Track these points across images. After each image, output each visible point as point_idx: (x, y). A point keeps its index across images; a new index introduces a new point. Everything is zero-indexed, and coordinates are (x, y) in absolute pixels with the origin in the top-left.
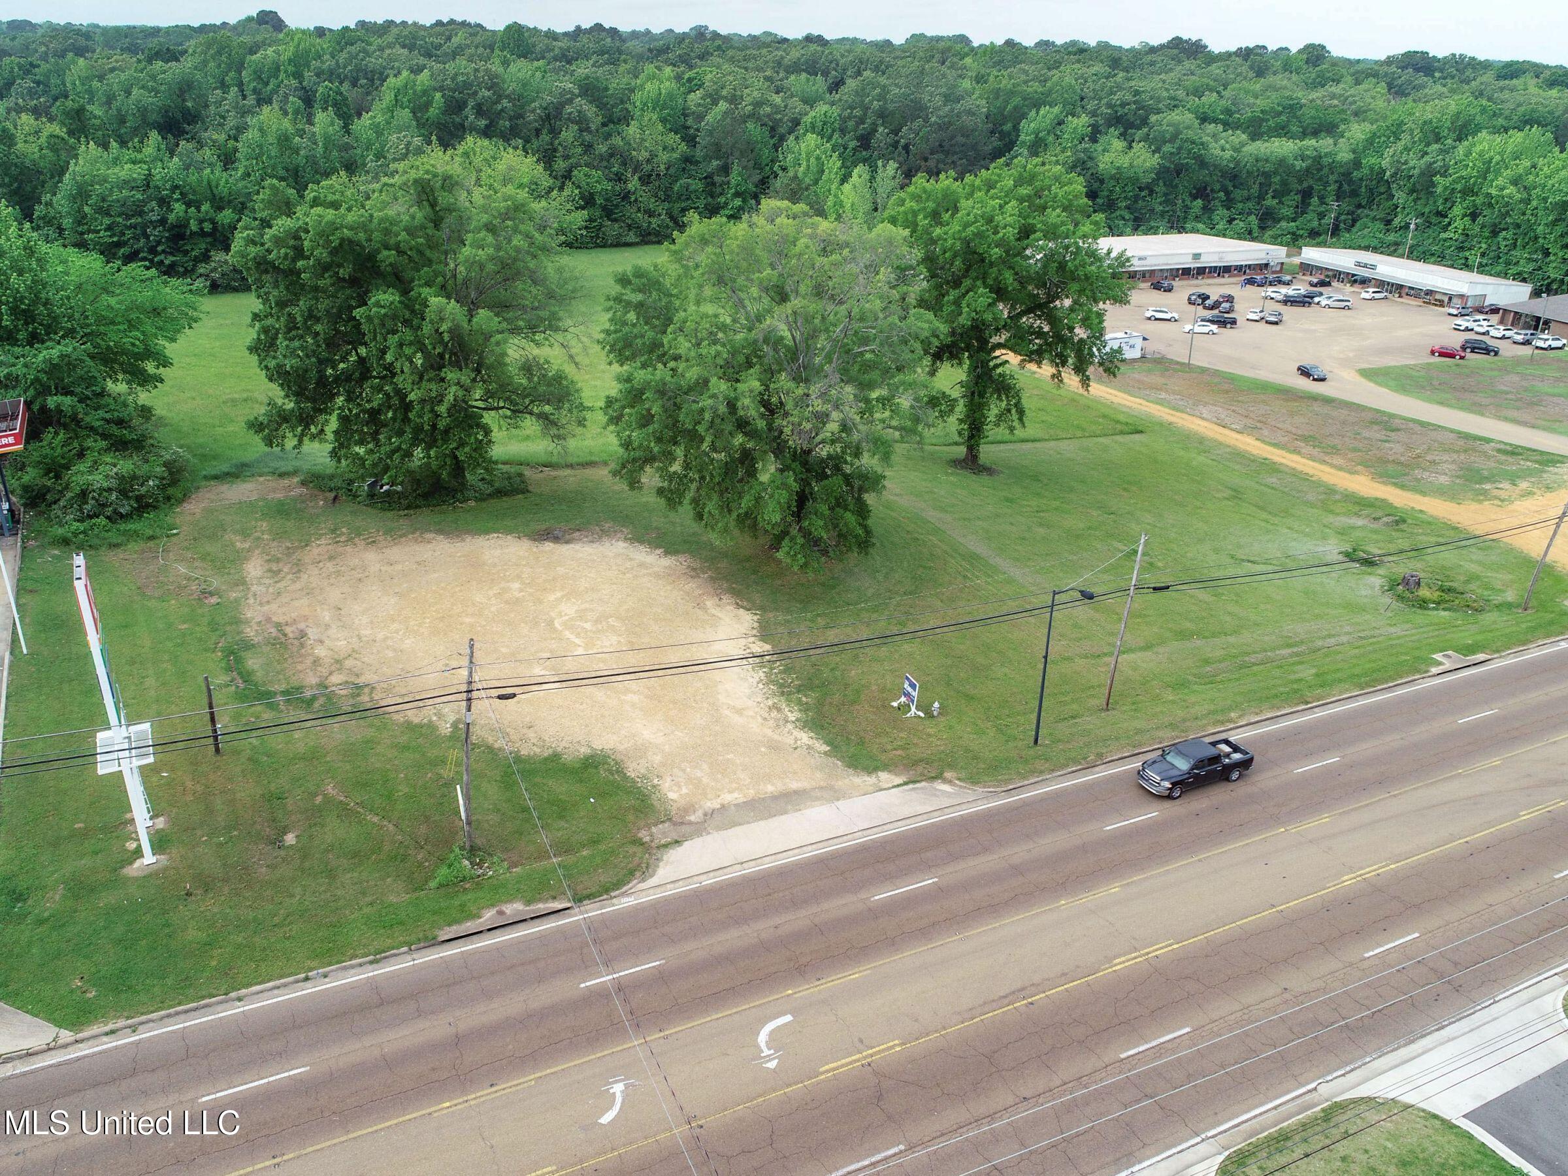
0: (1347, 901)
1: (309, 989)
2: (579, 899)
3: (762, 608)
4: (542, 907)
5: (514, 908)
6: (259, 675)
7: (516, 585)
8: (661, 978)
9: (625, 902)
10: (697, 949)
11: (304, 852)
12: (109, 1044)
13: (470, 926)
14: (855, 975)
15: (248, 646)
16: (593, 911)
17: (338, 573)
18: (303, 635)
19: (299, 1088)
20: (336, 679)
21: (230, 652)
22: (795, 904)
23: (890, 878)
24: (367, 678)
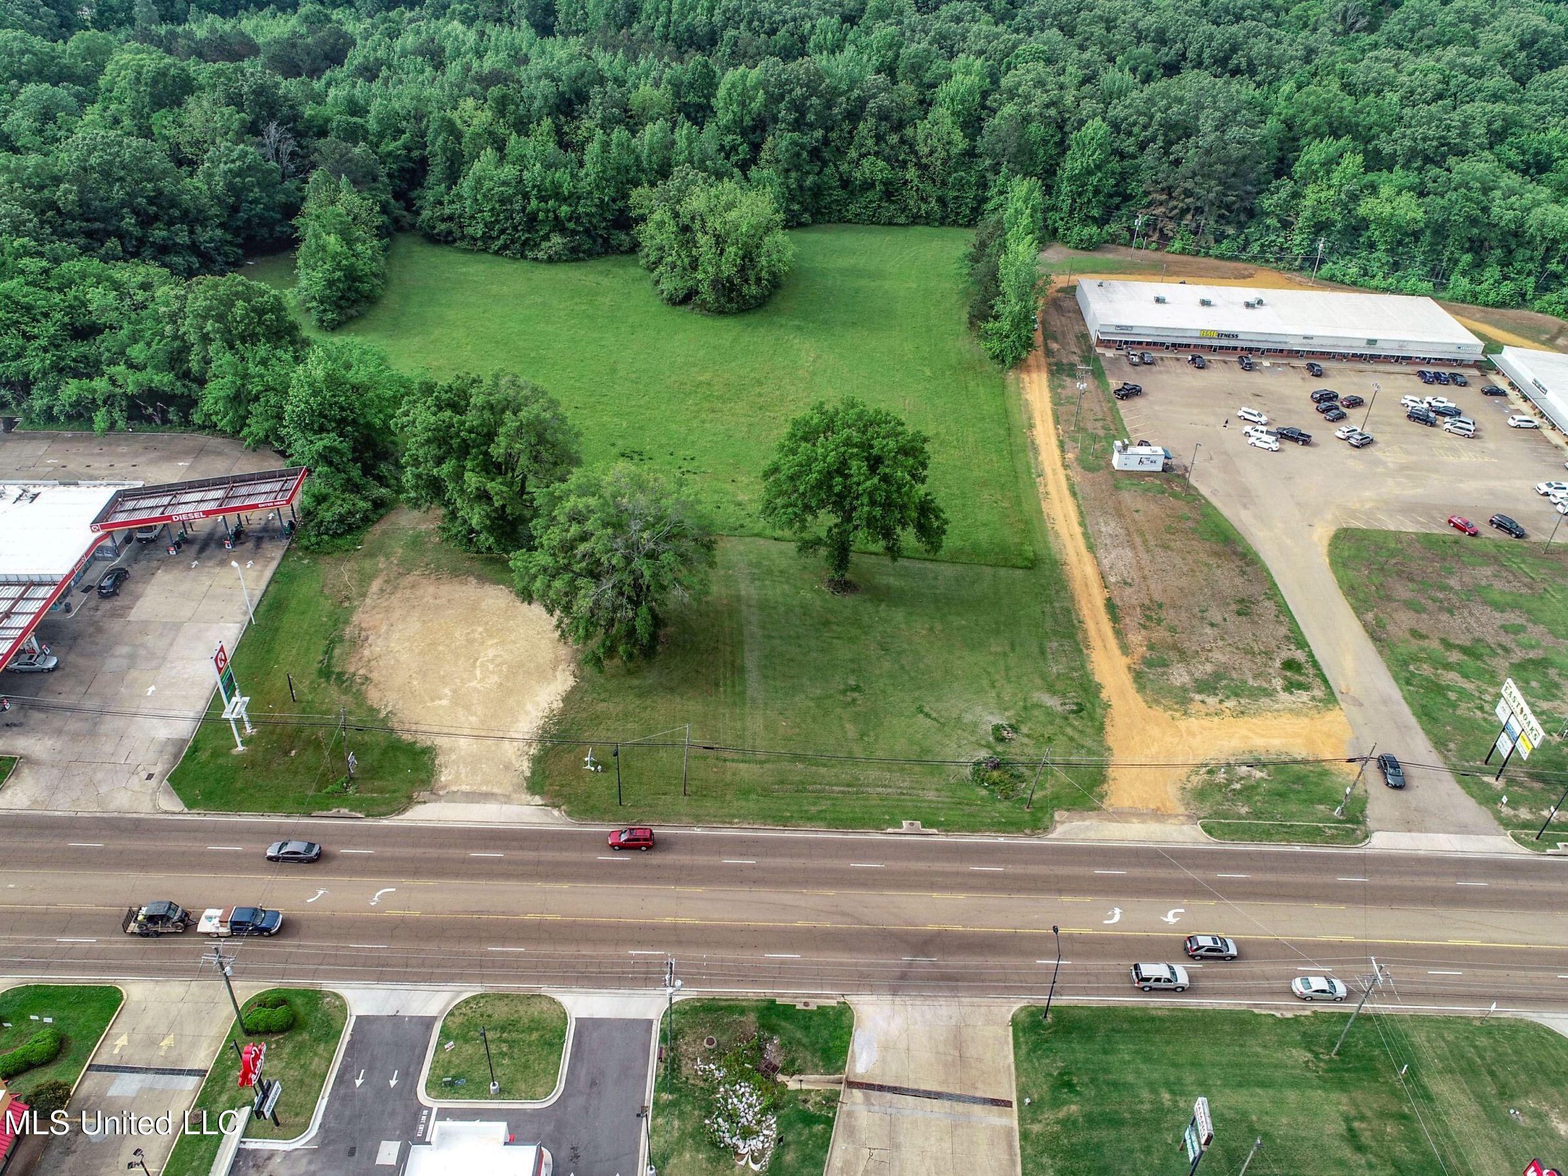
0: (654, 928)
1: (262, 819)
2: (367, 816)
3: (583, 679)
4: (353, 814)
5: (345, 811)
6: (334, 661)
7: (480, 629)
8: (368, 858)
9: (385, 822)
10: (388, 851)
11: (293, 760)
12: (196, 818)
13: (325, 813)
14: (431, 883)
15: (341, 640)
16: (370, 822)
17: (408, 599)
18: (367, 639)
19: (236, 854)
20: (361, 672)
21: (332, 642)
22: (441, 846)
23: (486, 848)
24: (375, 676)
